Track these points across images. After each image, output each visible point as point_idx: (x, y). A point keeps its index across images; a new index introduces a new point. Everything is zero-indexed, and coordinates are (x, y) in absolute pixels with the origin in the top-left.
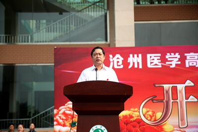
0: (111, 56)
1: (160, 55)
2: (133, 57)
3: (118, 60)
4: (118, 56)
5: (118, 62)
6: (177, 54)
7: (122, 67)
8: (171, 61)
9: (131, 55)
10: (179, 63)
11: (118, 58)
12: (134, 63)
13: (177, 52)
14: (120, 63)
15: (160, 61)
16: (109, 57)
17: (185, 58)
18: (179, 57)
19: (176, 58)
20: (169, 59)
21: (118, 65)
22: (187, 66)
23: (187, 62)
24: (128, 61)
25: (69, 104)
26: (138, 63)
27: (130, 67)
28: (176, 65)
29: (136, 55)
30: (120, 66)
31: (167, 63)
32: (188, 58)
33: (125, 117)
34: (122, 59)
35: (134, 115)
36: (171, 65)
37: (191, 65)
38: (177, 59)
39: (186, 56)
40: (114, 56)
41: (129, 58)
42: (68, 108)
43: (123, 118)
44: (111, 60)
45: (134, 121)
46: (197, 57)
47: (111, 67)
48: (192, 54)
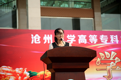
0: (32, 35)
2: (47, 36)
3: (37, 38)
4: (37, 35)
5: (37, 39)
6: (74, 35)
7: (39, 42)
8: (70, 40)
9: (45, 35)
10: (75, 41)
11: (37, 37)
12: (47, 40)
13: (74, 34)
14: (39, 40)
16: (31, 36)
17: (78, 38)
18: (75, 37)
19: (73, 38)
21: (37, 42)
22: (80, 43)
23: (79, 40)
24: (44, 39)
25: (2, 68)
26: (50, 40)
27: (45, 43)
28: (73, 42)
29: (48, 35)
30: (38, 42)
31: (68, 41)
32: (80, 38)
33: (41, 75)
34: (40, 37)
35: (47, 74)
36: (70, 42)
37: (82, 42)
39: (79, 37)
40: (34, 36)
41: (44, 37)
42: (2, 70)
43: (41, 77)
44: (32, 38)
45: (48, 78)
46: (85, 38)
47: (32, 43)
48: (82, 35)
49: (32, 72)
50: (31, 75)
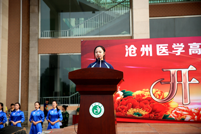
0: (127, 46)
1: (167, 45)
2: (145, 47)
3: (132, 50)
4: (132, 46)
5: (132, 51)
6: (182, 44)
7: (135, 55)
8: (177, 50)
9: (143, 46)
10: (184, 51)
11: (132, 48)
12: (145, 52)
14: (134, 52)
15: (167, 50)
16: (125, 48)
17: (189, 47)
18: (183, 46)
20: (175, 49)
21: (132, 54)
22: (190, 54)
23: (190, 50)
24: (141, 51)
26: (149, 52)
27: (142, 55)
28: (181, 53)
29: (147, 46)
31: (173, 51)
32: (191, 47)
33: (138, 96)
34: (136, 49)
35: (145, 95)
36: (177, 53)
37: (193, 53)
38: (182, 48)
40: (129, 47)
41: (141, 48)
43: (137, 97)
44: (127, 50)
45: (145, 99)
46: (198, 47)
47: (127, 55)
48: (195, 44)
49: (126, 91)
50: (125, 95)
